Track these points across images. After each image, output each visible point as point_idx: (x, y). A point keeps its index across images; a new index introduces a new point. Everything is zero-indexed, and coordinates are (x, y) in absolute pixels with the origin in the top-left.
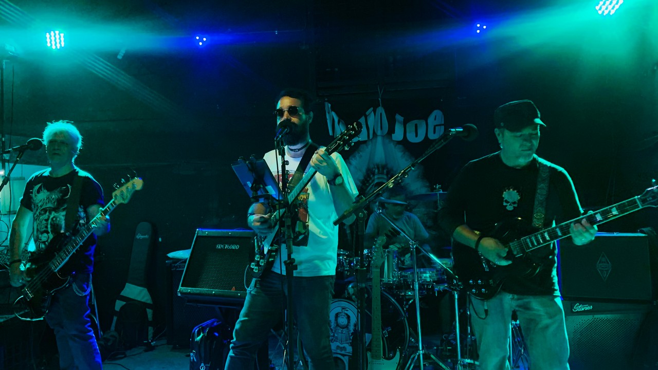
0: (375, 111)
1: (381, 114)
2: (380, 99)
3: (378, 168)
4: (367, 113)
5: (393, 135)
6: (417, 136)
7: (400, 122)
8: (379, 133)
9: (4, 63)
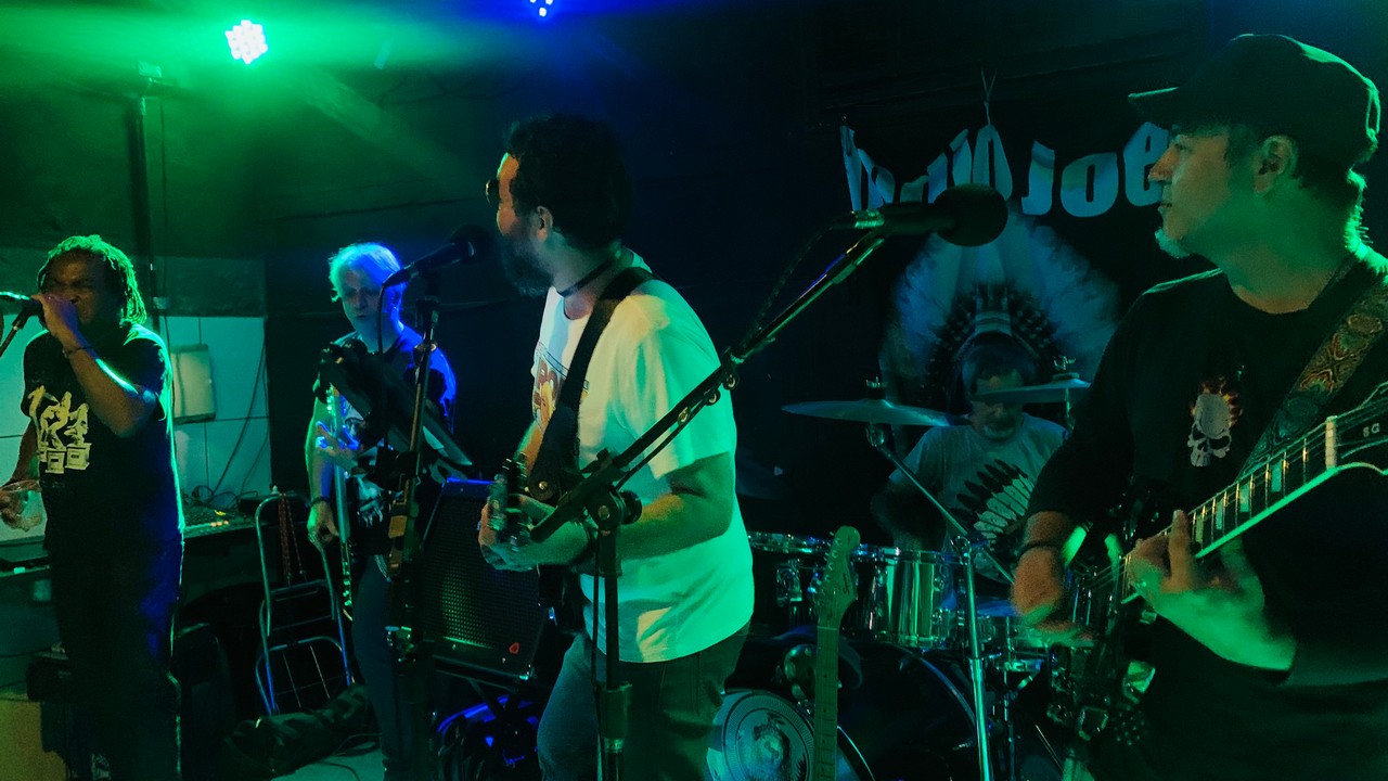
0: (972, 140)
1: (991, 145)
2: (986, 104)
3: (984, 294)
4: (953, 145)
5: (1023, 199)
6: (1090, 198)
7: (1043, 163)
9: (144, 103)
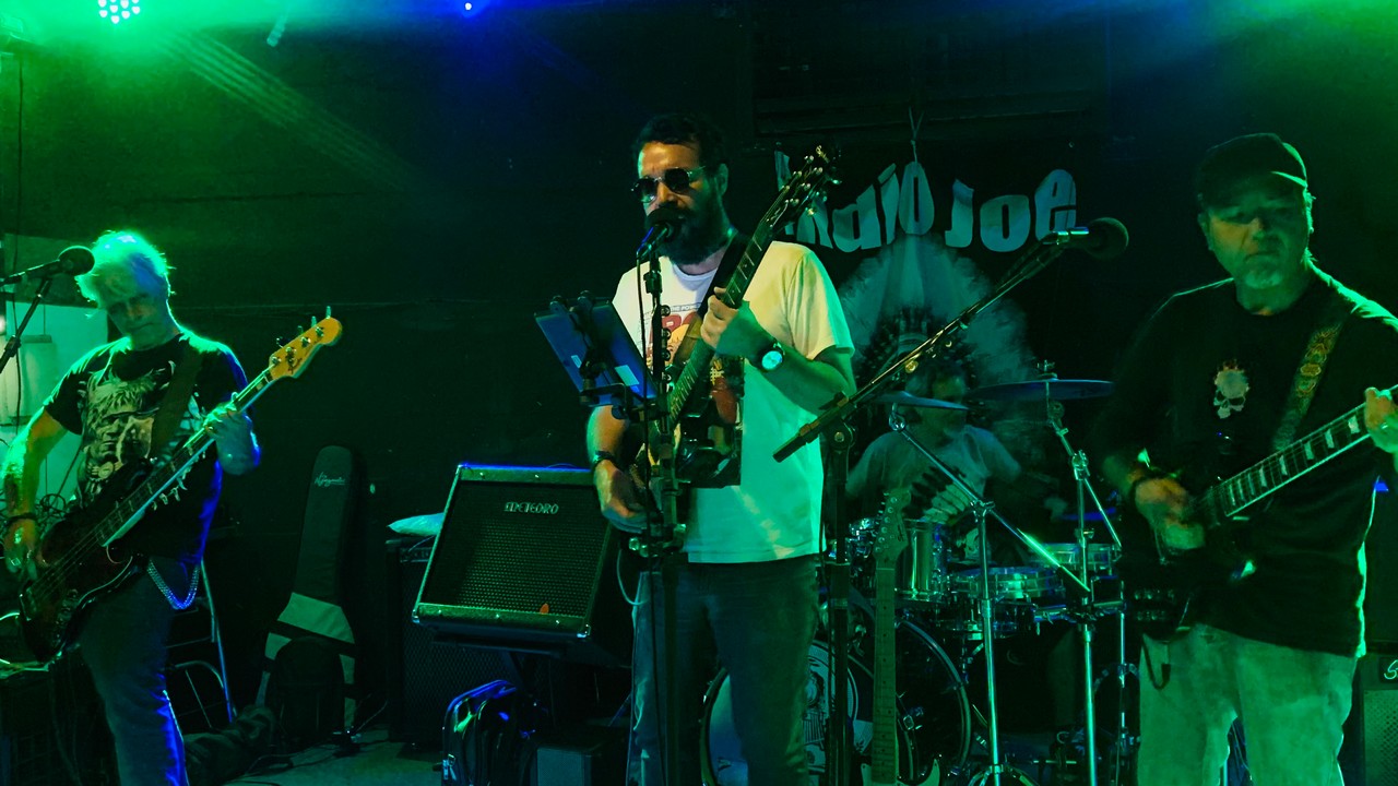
0: (900, 173)
1: (916, 180)
2: (913, 143)
3: (907, 317)
4: (881, 178)
5: (946, 232)
6: (1006, 234)
7: (962, 202)
8: (910, 227)
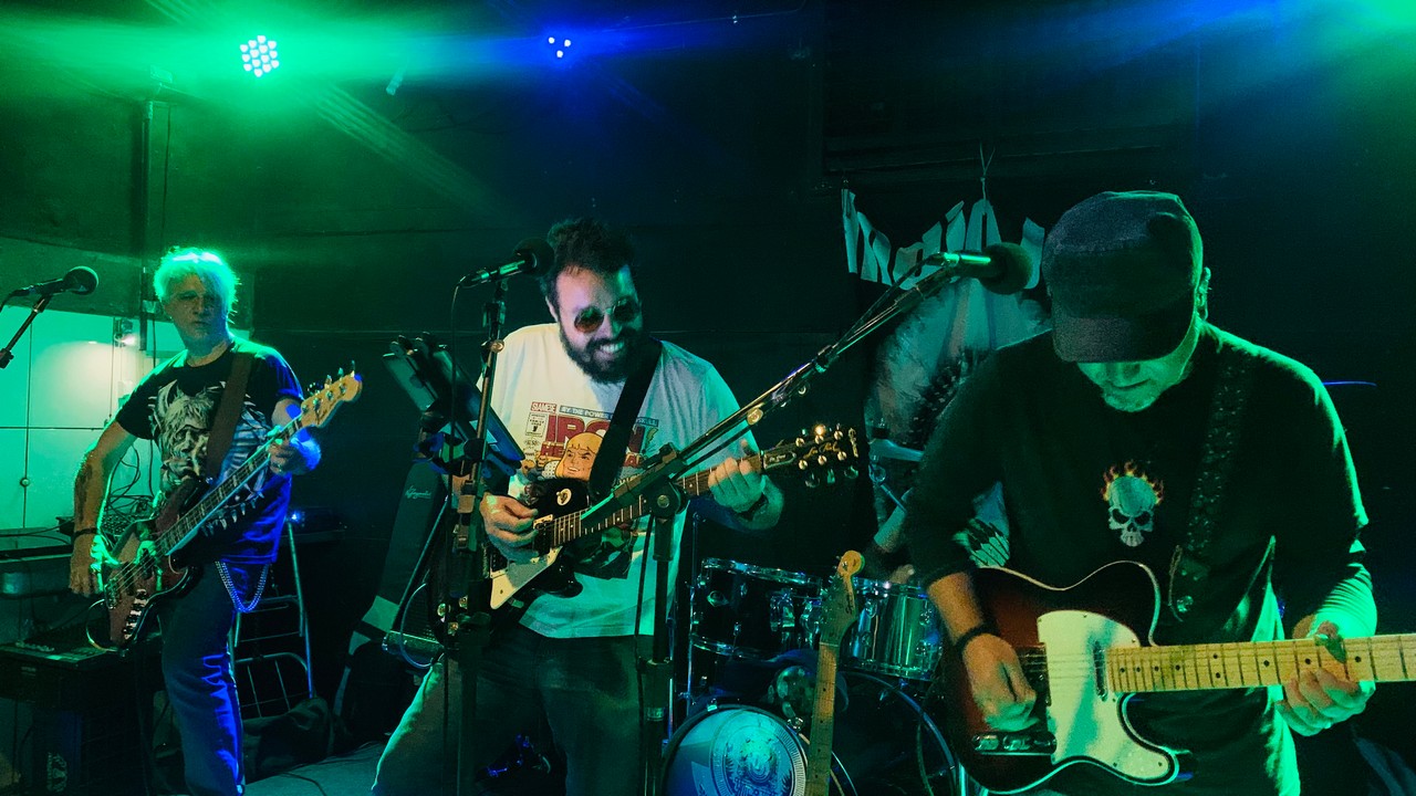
0: (967, 211)
1: (985, 217)
2: (983, 180)
4: (949, 216)
7: (1031, 241)
9: (151, 107)
